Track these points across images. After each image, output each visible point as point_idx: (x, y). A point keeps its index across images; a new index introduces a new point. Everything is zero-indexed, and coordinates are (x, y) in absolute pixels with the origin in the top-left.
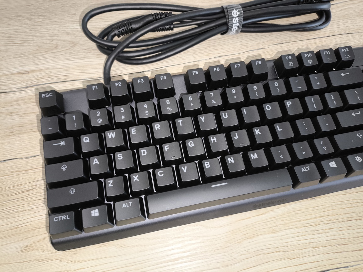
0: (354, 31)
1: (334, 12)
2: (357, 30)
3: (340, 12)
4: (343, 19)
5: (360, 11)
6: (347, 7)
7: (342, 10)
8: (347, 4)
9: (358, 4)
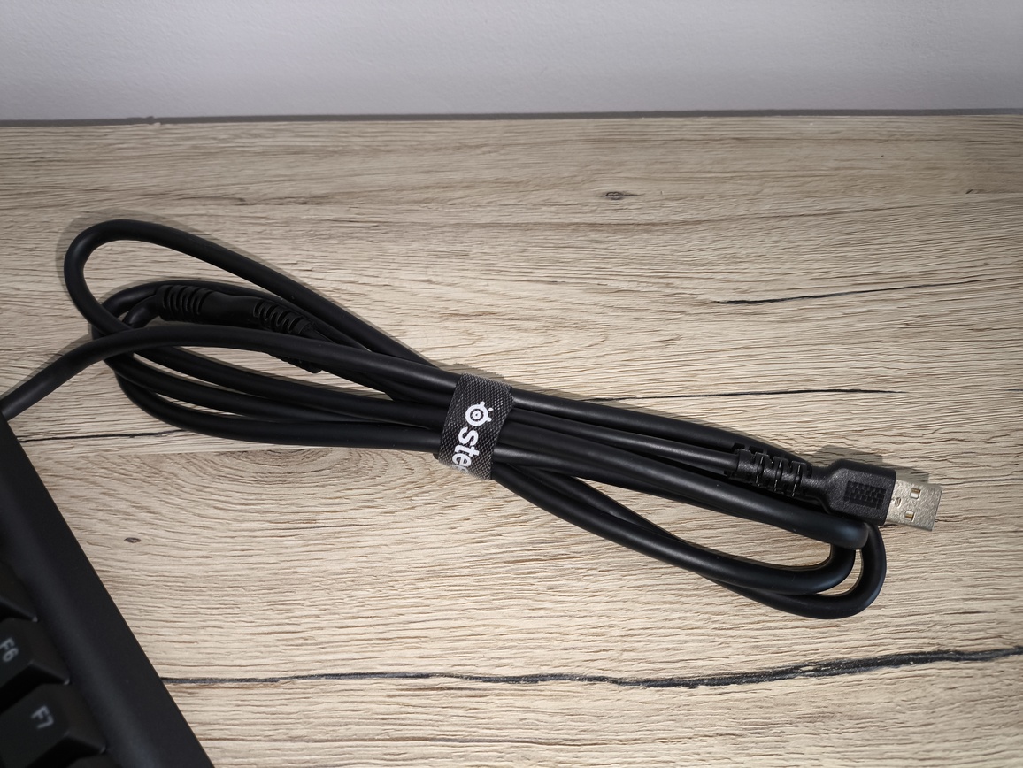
0: (874, 385)
1: (817, 320)
2: (888, 382)
3: (839, 321)
4: (843, 344)
5: (907, 324)
6: (864, 309)
7: (846, 315)
8: (866, 301)
9: (903, 304)
